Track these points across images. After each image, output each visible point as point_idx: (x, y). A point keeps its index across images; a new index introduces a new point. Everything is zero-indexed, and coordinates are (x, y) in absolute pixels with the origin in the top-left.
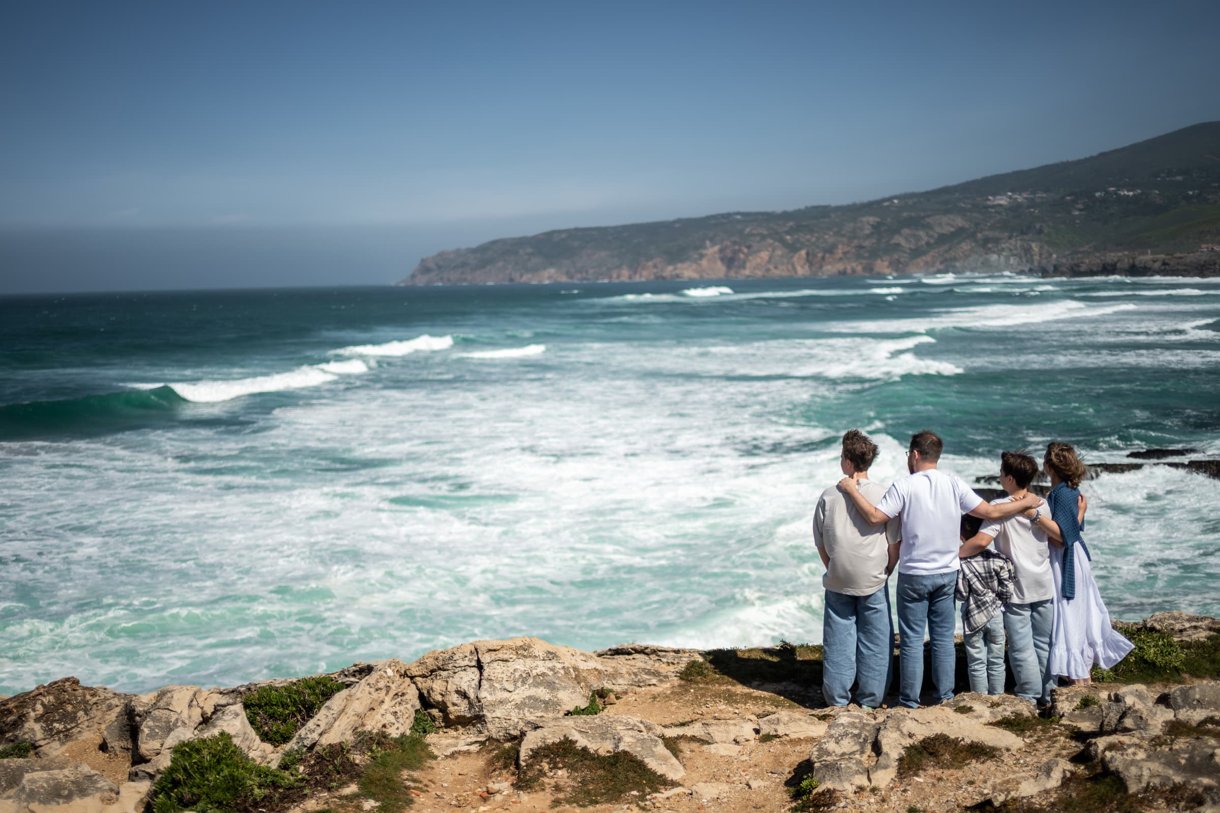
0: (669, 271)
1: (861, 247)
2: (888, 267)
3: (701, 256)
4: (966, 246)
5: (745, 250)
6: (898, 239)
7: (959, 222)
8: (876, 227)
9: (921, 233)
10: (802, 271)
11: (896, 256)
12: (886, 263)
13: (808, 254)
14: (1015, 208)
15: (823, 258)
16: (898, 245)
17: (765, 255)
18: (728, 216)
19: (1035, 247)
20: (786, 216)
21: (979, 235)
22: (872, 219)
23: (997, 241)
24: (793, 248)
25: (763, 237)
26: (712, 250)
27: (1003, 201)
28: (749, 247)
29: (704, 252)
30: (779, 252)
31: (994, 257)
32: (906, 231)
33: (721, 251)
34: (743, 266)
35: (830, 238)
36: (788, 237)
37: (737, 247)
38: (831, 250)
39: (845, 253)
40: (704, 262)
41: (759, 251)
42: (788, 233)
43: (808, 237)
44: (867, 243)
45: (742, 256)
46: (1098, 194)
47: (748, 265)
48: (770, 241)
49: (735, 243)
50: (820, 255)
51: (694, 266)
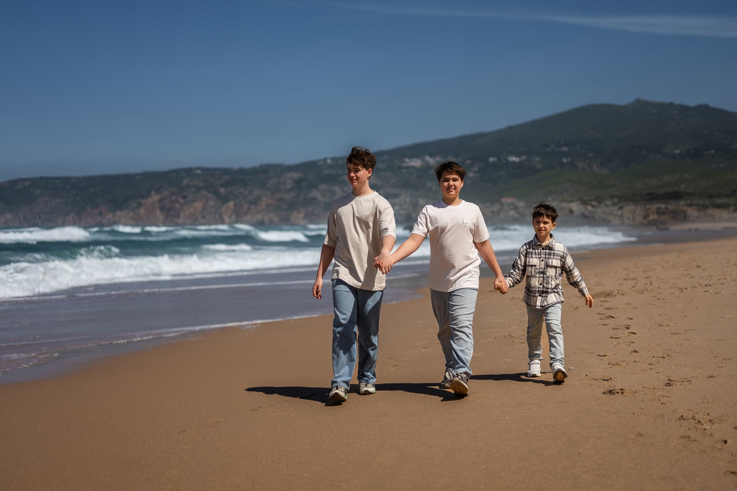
1: (282, 200)
2: (304, 218)
3: (140, 205)
5: (181, 201)
6: (315, 194)
8: (298, 183)
9: (337, 189)
11: (310, 209)
12: (302, 215)
13: (235, 205)
15: (249, 209)
16: (314, 199)
17: (198, 205)
22: (295, 175)
24: (224, 199)
25: (198, 189)
28: (185, 197)
29: (143, 201)
30: (212, 203)
32: (323, 186)
36: (222, 190)
37: (174, 198)
38: (255, 202)
39: (268, 205)
41: (193, 201)
42: (222, 186)
43: (242, 190)
44: (287, 197)
45: (178, 206)
46: (491, 159)
47: (182, 214)
48: (204, 192)
49: (173, 194)
50: (246, 206)
51: (131, 214)
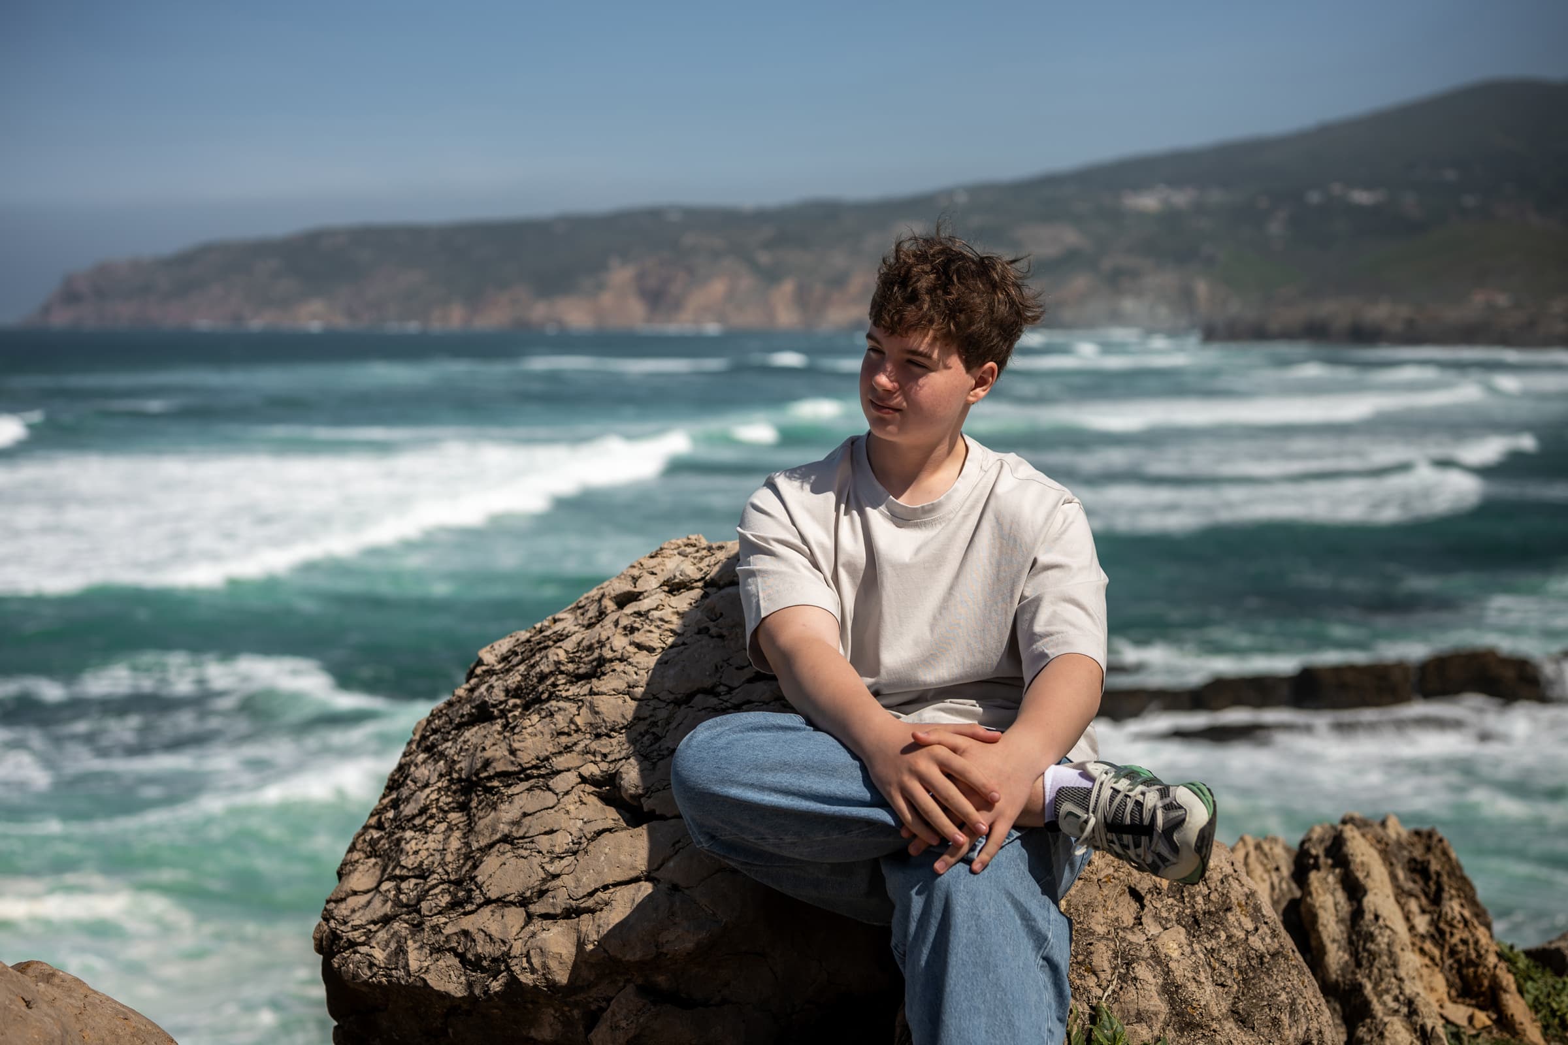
0: (539, 311)
3: (601, 287)
4: (1080, 282)
5: (683, 277)
7: (1071, 237)
10: (786, 317)
13: (798, 287)
14: (1170, 218)
15: (826, 296)
17: (718, 288)
18: (655, 214)
19: (1202, 288)
20: (761, 217)
21: (1107, 264)
23: (1134, 274)
24: (771, 276)
25: (717, 255)
26: (621, 275)
27: (1148, 202)
28: (690, 270)
29: (607, 277)
31: (1128, 305)
33: (640, 277)
34: (677, 306)
35: (838, 260)
36: (762, 255)
37: (667, 272)
38: (839, 282)
40: (607, 299)
41: (709, 279)
42: (762, 247)
43: (802, 256)
45: (677, 287)
46: (1312, 197)
48: (730, 261)
49: (662, 263)
50: (820, 290)
51: (587, 303)
